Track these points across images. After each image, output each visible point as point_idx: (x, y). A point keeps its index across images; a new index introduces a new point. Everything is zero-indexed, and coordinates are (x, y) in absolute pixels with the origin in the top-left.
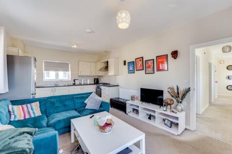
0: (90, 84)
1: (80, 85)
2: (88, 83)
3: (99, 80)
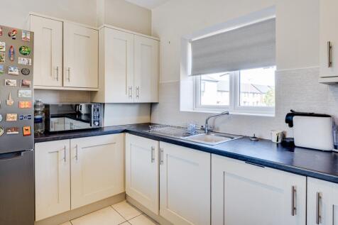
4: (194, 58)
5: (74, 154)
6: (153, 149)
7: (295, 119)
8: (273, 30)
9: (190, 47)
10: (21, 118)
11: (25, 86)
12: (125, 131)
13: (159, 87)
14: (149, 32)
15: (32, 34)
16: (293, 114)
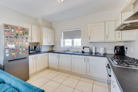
3: (125, 49)
4: (64, 35)
5: (37, 58)
6: (57, 55)
7: (84, 48)
8: (81, 32)
9: (63, 33)
10: (26, 49)
11: (27, 42)
12: (48, 52)
13: (55, 42)
14: (52, 28)
15: (28, 29)
16: (84, 47)
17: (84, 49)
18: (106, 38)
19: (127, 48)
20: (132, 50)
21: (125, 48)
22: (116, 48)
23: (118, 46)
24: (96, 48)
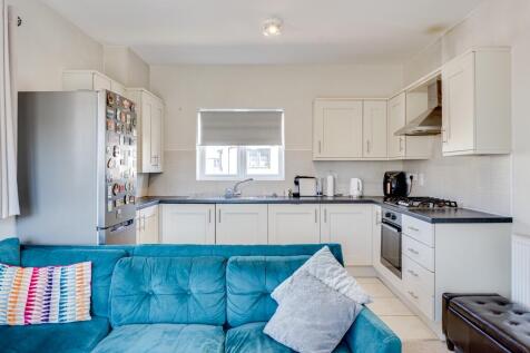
0: (362, 200)
1: (320, 199)
2: (355, 193)
3: (409, 181)
6: (210, 212)
12: (160, 202)
16: (298, 177)
17: (297, 183)
18: (365, 149)
19: (411, 178)
20: (422, 182)
21: (408, 176)
22: (387, 178)
23: (392, 173)
24: (334, 179)
